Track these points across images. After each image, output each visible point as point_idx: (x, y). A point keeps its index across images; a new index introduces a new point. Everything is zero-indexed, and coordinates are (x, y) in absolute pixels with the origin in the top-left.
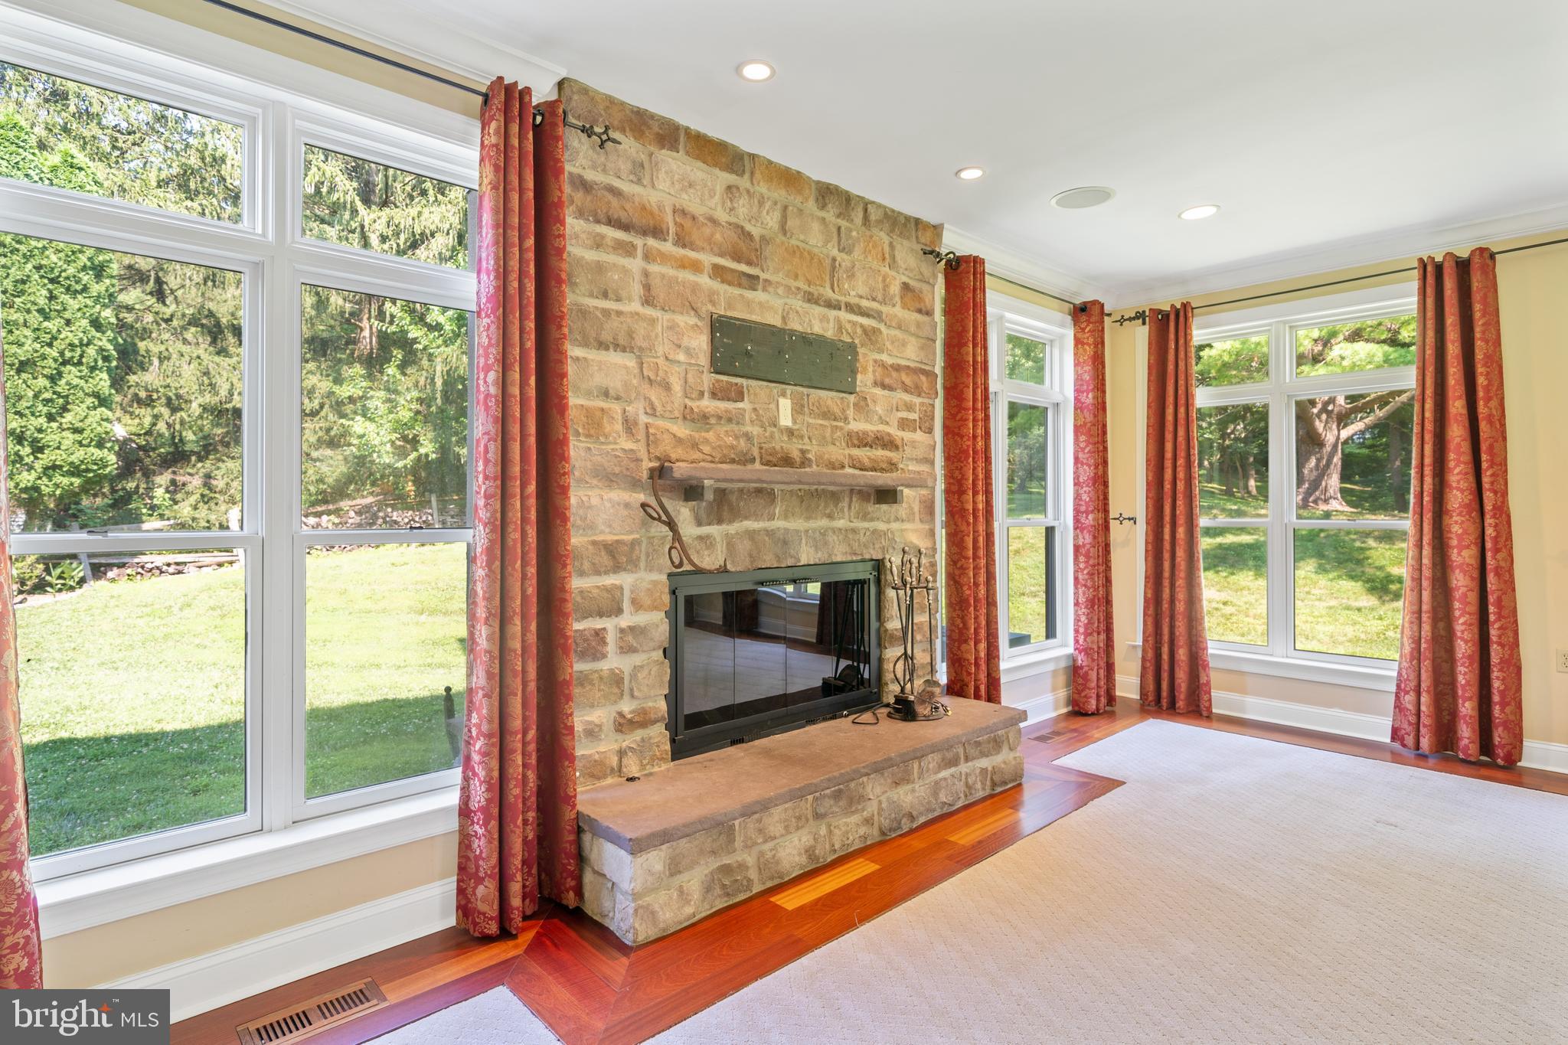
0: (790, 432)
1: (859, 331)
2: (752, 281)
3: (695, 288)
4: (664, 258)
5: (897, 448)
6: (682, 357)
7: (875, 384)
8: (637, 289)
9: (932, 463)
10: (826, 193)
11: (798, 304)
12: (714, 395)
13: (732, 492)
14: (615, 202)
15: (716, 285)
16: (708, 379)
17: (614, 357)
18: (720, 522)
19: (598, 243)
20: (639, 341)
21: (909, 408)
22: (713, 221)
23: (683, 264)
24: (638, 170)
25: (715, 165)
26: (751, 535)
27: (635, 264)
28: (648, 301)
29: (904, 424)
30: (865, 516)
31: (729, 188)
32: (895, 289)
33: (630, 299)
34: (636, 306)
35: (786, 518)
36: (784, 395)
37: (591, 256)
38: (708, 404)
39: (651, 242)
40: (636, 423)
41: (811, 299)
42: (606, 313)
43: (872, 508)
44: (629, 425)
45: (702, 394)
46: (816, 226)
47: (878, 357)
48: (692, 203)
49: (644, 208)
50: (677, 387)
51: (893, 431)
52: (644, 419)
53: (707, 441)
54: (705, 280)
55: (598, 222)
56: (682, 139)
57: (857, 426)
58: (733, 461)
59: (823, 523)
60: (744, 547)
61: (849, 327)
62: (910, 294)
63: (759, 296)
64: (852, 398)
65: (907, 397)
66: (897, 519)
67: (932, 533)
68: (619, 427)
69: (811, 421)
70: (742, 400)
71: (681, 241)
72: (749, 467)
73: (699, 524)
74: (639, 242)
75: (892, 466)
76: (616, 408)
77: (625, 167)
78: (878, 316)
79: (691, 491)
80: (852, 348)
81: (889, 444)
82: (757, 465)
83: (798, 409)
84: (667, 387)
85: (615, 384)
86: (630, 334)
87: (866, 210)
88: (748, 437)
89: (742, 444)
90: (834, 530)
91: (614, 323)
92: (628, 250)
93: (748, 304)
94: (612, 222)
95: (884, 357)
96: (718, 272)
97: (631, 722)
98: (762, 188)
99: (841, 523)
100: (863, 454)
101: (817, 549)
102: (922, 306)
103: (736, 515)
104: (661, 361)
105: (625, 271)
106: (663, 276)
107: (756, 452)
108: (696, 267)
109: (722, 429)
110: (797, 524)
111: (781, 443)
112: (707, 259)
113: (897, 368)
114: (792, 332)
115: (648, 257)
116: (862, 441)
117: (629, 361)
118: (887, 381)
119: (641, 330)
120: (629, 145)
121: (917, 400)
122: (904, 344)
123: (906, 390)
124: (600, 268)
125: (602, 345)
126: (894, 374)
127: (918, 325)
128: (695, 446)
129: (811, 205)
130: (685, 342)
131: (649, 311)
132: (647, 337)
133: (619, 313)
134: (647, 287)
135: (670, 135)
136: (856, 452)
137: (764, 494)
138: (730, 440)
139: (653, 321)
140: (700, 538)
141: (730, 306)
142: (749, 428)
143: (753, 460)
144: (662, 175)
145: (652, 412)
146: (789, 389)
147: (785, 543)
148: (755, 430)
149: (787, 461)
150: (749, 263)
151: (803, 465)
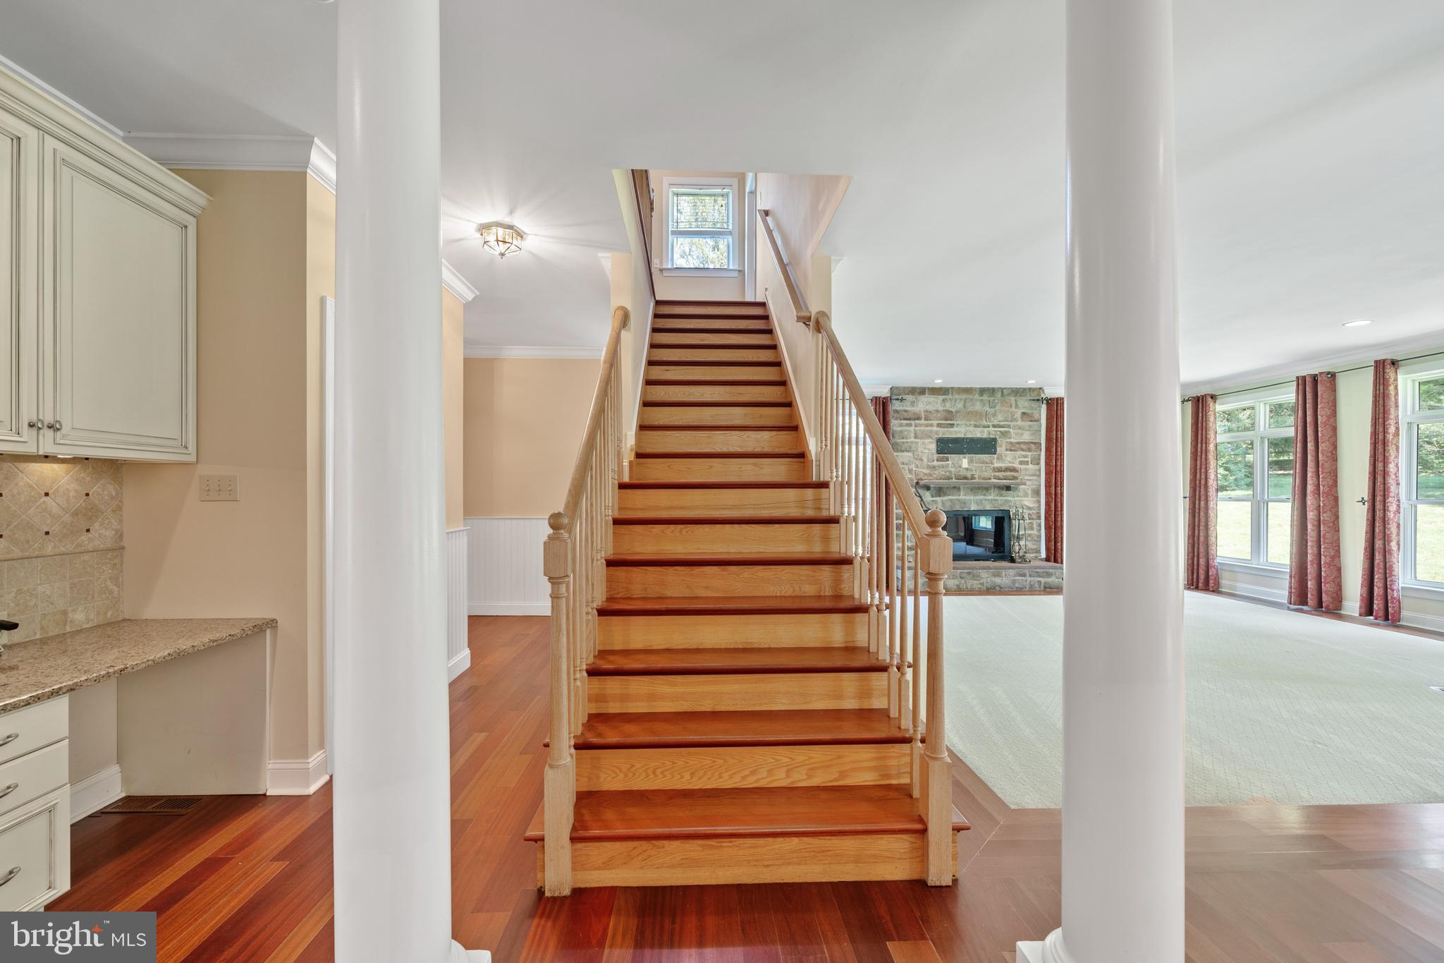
0: (967, 469)
1: (998, 433)
2: (952, 425)
3: (931, 431)
4: (920, 425)
5: (1017, 471)
6: (926, 451)
7: (1007, 450)
8: (913, 435)
9: (1039, 476)
10: (982, 391)
11: (971, 428)
12: (937, 460)
13: (944, 488)
14: (905, 414)
15: (939, 429)
16: (936, 456)
17: (906, 454)
18: (940, 496)
19: (901, 425)
20: (913, 449)
21: (1025, 457)
22: (938, 411)
23: (927, 426)
24: (913, 403)
25: (938, 395)
26: (951, 500)
27: (912, 429)
28: (916, 437)
29: (1021, 463)
30: (1001, 495)
31: (943, 400)
32: (1018, 415)
33: (910, 438)
34: (913, 439)
35: (965, 495)
36: (965, 458)
37: (899, 429)
38: (935, 463)
39: (917, 421)
40: (912, 470)
41: (976, 426)
42: (903, 443)
43: (1004, 492)
44: (910, 471)
45: (934, 461)
46: (978, 403)
47: (1008, 440)
48: (930, 408)
49: (914, 413)
50: (925, 460)
51: (1016, 465)
52: (914, 469)
53: (935, 474)
54: (935, 428)
55: (901, 420)
56: (927, 391)
57: (996, 465)
58: (944, 479)
59: (982, 497)
60: (948, 504)
61: (994, 433)
62: (1026, 416)
63: (955, 429)
64: (995, 456)
65: (1024, 453)
66: (1018, 496)
67: (1039, 502)
68: (907, 472)
69: (977, 465)
70: (948, 460)
71: (926, 419)
72: (951, 481)
73: (933, 497)
74: (913, 422)
75: (1015, 478)
76: (906, 467)
77: (908, 403)
78: (1009, 426)
79: (928, 488)
80: (995, 440)
81: (1014, 470)
82: (954, 480)
83: (971, 461)
84: (922, 460)
85: (906, 460)
86: (910, 447)
87: (1002, 392)
88: (950, 472)
89: (948, 474)
90: (986, 500)
91: (906, 445)
92: (910, 425)
93: (951, 433)
94: (904, 419)
95: (1012, 440)
96: (939, 425)
97: (910, 548)
98: (957, 396)
99: (990, 498)
100: (1001, 474)
101: (978, 505)
102: (1033, 419)
103: (945, 494)
104: (920, 453)
105: (909, 431)
106: (920, 430)
107: (953, 476)
108: (931, 425)
109: (940, 470)
110: (972, 497)
111: (963, 473)
112: (935, 422)
113: (1019, 443)
114: (968, 438)
115: (915, 426)
116: (1000, 470)
117: (910, 454)
118: (1013, 449)
119: (913, 446)
120: (910, 398)
121: (1029, 454)
122: (1022, 434)
123: (1023, 450)
124: (901, 431)
125: (902, 451)
126: (1018, 446)
127: (1030, 426)
128: (931, 475)
129: (977, 397)
130: (927, 447)
131: (916, 440)
132: (915, 447)
133: (907, 442)
134: (915, 434)
135: (922, 391)
136: (997, 474)
137: (956, 489)
138: (943, 473)
139: (917, 443)
140: (933, 501)
141: (943, 434)
142: (951, 469)
143: (952, 478)
144: (920, 403)
145: (917, 466)
146: (967, 456)
147: (964, 503)
148: (953, 470)
149: (966, 478)
150: (951, 420)
151: (972, 479)
